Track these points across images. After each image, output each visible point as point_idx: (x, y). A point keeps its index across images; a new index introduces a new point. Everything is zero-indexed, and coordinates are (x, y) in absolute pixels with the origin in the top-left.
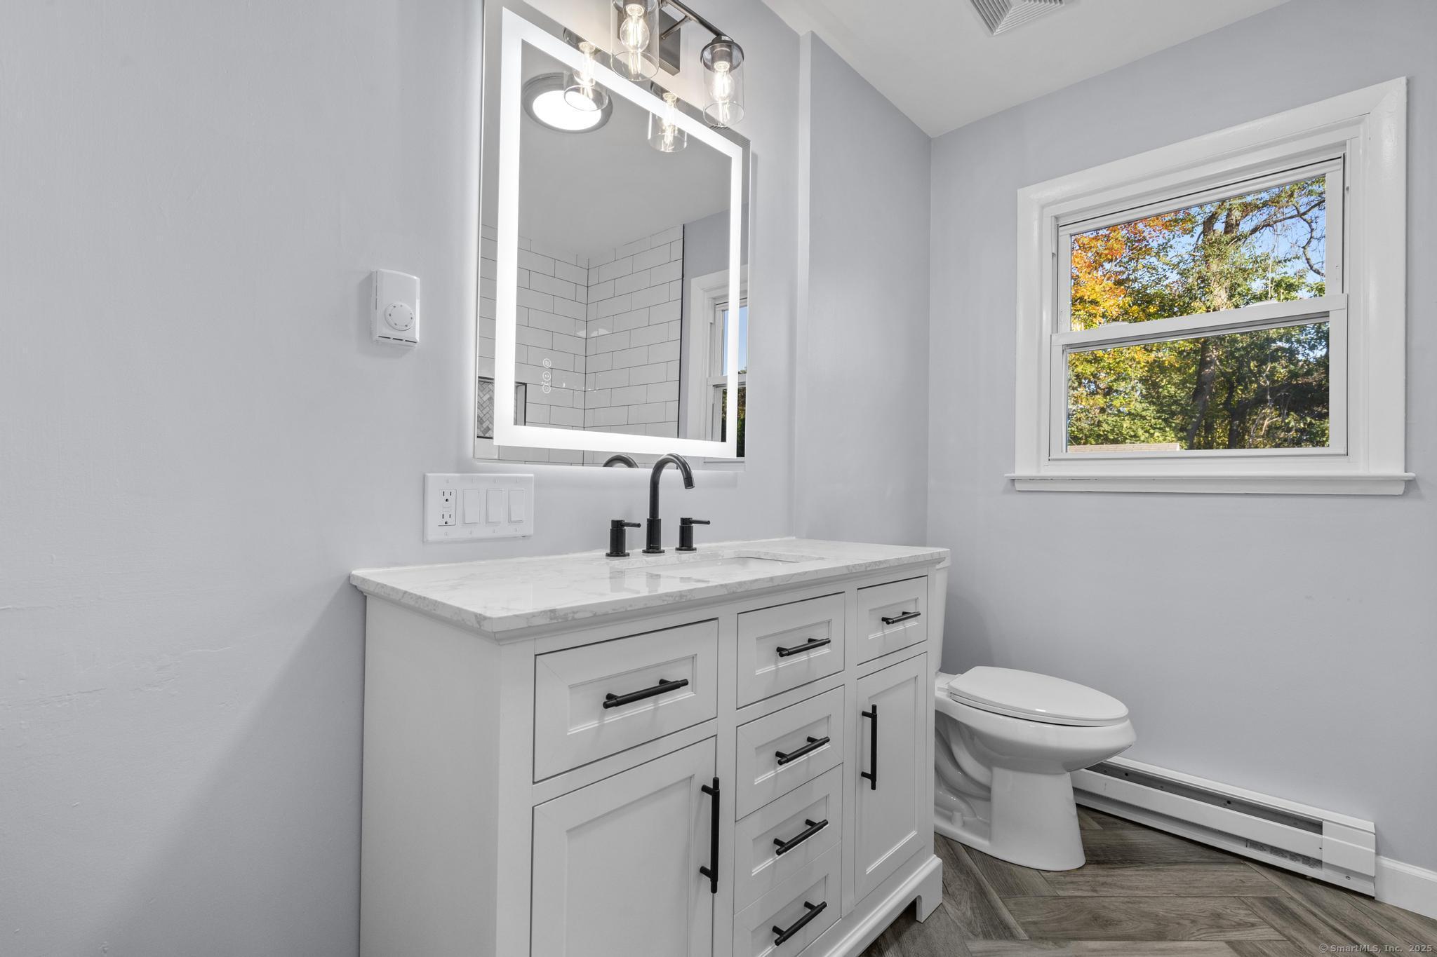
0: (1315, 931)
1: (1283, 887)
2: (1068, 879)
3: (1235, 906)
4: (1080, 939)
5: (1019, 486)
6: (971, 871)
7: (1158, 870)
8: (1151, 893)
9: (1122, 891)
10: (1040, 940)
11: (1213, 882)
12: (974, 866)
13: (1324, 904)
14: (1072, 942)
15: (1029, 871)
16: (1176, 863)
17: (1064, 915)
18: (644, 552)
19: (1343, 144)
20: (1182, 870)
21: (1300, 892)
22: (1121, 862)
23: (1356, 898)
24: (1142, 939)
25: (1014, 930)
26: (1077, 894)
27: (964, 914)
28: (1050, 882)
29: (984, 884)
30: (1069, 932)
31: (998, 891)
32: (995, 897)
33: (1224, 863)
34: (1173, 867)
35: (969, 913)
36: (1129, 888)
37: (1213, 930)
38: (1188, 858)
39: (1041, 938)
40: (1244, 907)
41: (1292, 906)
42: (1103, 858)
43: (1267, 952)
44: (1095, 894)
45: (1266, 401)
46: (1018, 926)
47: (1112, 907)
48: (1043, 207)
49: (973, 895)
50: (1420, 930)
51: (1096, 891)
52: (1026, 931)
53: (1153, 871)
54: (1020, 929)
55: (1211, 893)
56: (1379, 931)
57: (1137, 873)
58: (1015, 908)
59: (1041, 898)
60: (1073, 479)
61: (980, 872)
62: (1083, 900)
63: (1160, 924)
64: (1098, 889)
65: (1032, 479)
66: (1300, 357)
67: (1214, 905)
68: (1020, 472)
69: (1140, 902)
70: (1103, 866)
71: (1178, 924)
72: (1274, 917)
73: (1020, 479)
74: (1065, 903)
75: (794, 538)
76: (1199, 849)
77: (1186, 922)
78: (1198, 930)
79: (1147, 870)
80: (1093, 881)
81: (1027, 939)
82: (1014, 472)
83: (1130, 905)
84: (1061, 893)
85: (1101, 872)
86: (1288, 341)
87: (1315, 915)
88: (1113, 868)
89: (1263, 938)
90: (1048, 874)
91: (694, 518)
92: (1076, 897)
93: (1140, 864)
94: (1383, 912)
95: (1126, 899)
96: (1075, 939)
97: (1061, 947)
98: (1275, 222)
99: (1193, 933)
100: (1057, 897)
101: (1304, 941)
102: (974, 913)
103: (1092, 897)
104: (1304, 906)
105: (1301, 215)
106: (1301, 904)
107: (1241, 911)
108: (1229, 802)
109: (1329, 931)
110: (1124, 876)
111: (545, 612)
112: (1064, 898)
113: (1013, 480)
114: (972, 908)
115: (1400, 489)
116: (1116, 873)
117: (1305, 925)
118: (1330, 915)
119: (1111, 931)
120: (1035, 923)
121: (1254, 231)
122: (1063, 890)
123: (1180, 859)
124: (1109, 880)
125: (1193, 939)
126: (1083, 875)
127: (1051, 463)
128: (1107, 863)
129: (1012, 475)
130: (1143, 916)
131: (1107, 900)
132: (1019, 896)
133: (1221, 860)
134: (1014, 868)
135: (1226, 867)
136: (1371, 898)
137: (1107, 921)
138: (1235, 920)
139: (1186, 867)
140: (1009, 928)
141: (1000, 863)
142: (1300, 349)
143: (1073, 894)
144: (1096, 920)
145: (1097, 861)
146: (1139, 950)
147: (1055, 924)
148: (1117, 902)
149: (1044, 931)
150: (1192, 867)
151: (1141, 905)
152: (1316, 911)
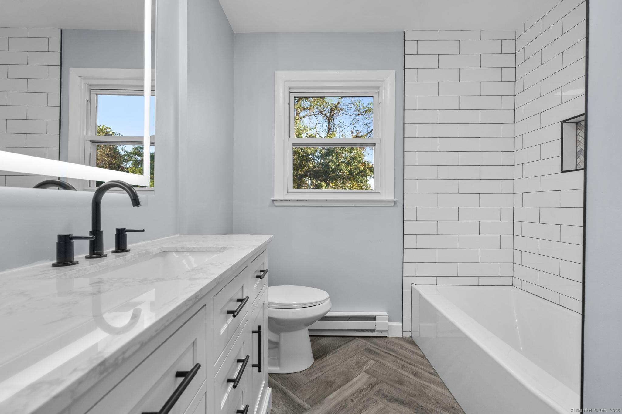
0: (381, 355)
1: (367, 343)
2: (312, 370)
3: (360, 356)
4: (327, 396)
5: (276, 204)
6: (276, 385)
7: (335, 352)
8: (338, 363)
9: (330, 367)
10: (315, 405)
11: (351, 350)
12: (276, 382)
13: (378, 344)
14: (325, 399)
15: (297, 374)
16: (339, 347)
17: (317, 388)
18: (87, 257)
19: (379, 88)
20: (341, 349)
21: (371, 343)
22: (324, 354)
23: (383, 338)
24: (344, 384)
25: (304, 406)
26: (317, 376)
27: (282, 409)
28: (306, 375)
29: (283, 389)
30: (322, 395)
31: (290, 390)
32: (290, 393)
33: (350, 341)
34: (338, 349)
35: (284, 408)
36: (331, 364)
37: (359, 369)
38: (341, 343)
39: (315, 404)
40: (362, 355)
41: (372, 349)
42: (318, 356)
43: (375, 369)
44: (322, 373)
45: (308, 175)
46: (305, 403)
47: (330, 376)
48: (285, 82)
49: (282, 397)
50: (399, 342)
51: (322, 371)
52: (308, 404)
53: (334, 353)
54: (306, 404)
55: (353, 354)
56: (393, 347)
57: (331, 356)
58: (300, 395)
59: (307, 385)
60: (298, 201)
61: (280, 384)
62: (321, 377)
63: (346, 375)
64: (322, 370)
65: (282, 201)
66: (316, 161)
67: (355, 359)
68: (276, 197)
69: (337, 369)
70: (319, 359)
71: (350, 372)
72: (371, 355)
73: (276, 201)
74: (315, 382)
75: (179, 235)
76: (342, 338)
77: (352, 370)
78: (356, 371)
79: (332, 354)
80: (319, 367)
81: (310, 407)
82: (274, 197)
83: (334, 372)
84: (312, 378)
85: (320, 362)
86: (313, 155)
87: (378, 349)
88: (323, 358)
89: (372, 365)
90: (304, 372)
91: (127, 228)
92: (317, 377)
93: (330, 353)
94: (390, 340)
95: (332, 370)
96: (325, 397)
97: (323, 404)
98: (310, 115)
99: (355, 373)
100: (312, 381)
101: (381, 360)
102: (286, 407)
103: (322, 375)
104: (375, 348)
105: (314, 115)
106: (374, 347)
107: (362, 357)
108: (349, 318)
109: (384, 353)
110: (327, 360)
111: (93, 370)
112: (314, 380)
113: (273, 201)
114: (284, 405)
115: (393, 204)
116: (324, 360)
117: (378, 354)
118: (381, 347)
119: (335, 386)
120: (310, 398)
121: (304, 117)
122: (312, 376)
123: (339, 345)
124: (323, 364)
125: (356, 376)
126: (315, 366)
127: (289, 193)
128: (320, 357)
129: (273, 199)
130: (340, 375)
131: (327, 373)
132: (299, 388)
133: (349, 340)
134: (291, 375)
135: (351, 342)
136: (386, 337)
137: (331, 383)
138: (363, 361)
139: (341, 348)
140: (302, 406)
141: (285, 376)
142: (316, 159)
143: (316, 377)
144: (328, 384)
145: (317, 358)
146: (345, 390)
147: (316, 394)
148: (330, 372)
149: (314, 400)
150: (343, 347)
151: (337, 370)
152: (378, 348)
